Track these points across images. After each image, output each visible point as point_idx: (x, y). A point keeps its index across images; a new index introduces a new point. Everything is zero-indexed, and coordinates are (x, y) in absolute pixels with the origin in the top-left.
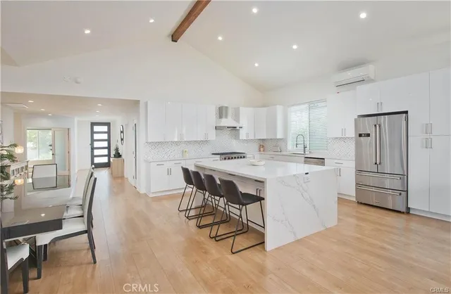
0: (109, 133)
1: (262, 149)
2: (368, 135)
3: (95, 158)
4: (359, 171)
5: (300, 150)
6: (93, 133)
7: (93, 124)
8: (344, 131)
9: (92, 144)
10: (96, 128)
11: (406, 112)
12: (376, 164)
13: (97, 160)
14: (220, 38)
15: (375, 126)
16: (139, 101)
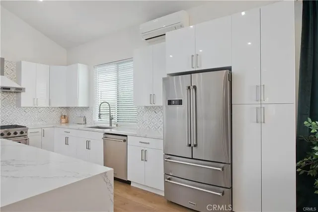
1: (64, 121)
2: (180, 102)
4: (168, 156)
5: (105, 122)
8: (152, 97)
11: (230, 69)
12: (190, 145)
15: (189, 88)
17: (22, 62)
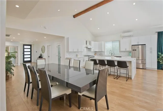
0: (31, 49)
3: (25, 59)
6: (24, 49)
7: (24, 45)
9: (23, 53)
10: (25, 47)
11: (145, 44)
13: (25, 60)
14: (91, 19)
15: (138, 48)
16: (64, 37)
17: (92, 42)
